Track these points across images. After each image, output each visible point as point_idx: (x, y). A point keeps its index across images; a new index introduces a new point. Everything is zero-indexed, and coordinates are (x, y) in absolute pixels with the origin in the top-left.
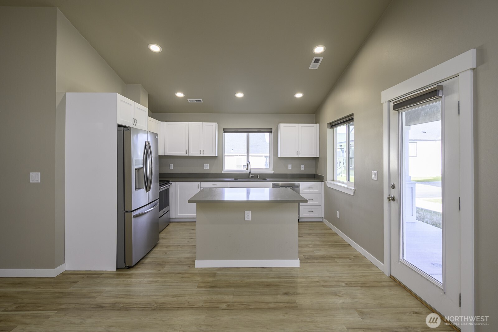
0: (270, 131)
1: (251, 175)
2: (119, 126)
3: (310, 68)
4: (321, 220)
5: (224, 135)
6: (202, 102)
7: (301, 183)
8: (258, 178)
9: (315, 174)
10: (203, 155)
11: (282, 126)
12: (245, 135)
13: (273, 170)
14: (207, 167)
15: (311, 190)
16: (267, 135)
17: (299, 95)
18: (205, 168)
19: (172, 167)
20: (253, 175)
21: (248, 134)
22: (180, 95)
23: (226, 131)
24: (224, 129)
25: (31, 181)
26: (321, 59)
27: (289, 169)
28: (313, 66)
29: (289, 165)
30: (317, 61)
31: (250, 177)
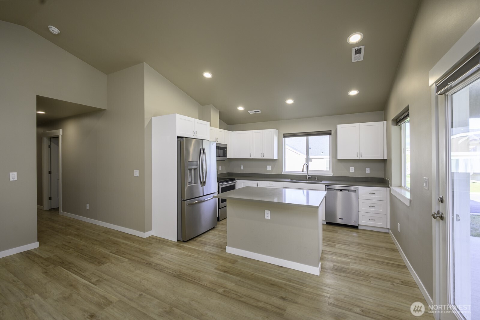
0: (329, 133)
1: (309, 177)
2: (178, 137)
3: (353, 61)
4: (387, 231)
5: (285, 140)
6: (260, 112)
7: (359, 187)
8: (316, 179)
9: (383, 178)
10: (263, 158)
11: (339, 127)
12: (304, 138)
13: (333, 172)
14: (269, 168)
15: (373, 196)
16: (327, 137)
17: (353, 93)
18: (267, 169)
19: (242, 168)
20: (311, 177)
21: (307, 137)
22: (241, 108)
23: (285, 136)
24: (284, 134)
25: (135, 176)
26: (363, 48)
27: (351, 171)
28: (355, 58)
29: (351, 168)
30: (358, 51)
31: (308, 178)
